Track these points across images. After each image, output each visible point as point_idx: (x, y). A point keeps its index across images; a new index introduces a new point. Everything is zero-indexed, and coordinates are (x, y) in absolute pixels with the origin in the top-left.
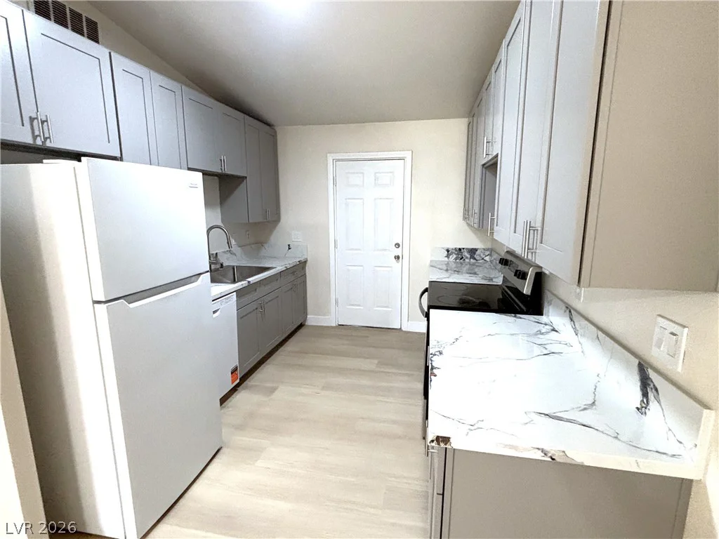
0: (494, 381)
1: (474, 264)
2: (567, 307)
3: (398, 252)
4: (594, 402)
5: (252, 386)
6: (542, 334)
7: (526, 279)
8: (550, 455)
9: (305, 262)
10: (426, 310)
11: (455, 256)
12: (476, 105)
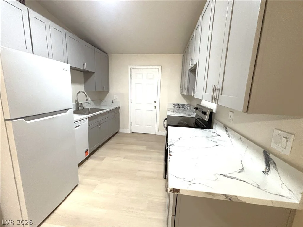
0: (197, 158)
1: (184, 110)
2: (224, 126)
3: (155, 105)
4: (243, 168)
5: (95, 157)
6: (214, 137)
7: (206, 115)
8: (229, 198)
9: (119, 108)
10: (166, 126)
11: (177, 107)
12: (187, 47)
